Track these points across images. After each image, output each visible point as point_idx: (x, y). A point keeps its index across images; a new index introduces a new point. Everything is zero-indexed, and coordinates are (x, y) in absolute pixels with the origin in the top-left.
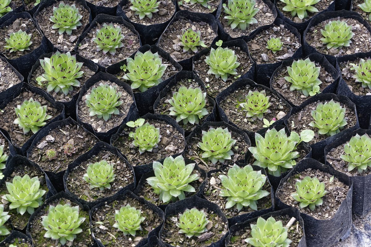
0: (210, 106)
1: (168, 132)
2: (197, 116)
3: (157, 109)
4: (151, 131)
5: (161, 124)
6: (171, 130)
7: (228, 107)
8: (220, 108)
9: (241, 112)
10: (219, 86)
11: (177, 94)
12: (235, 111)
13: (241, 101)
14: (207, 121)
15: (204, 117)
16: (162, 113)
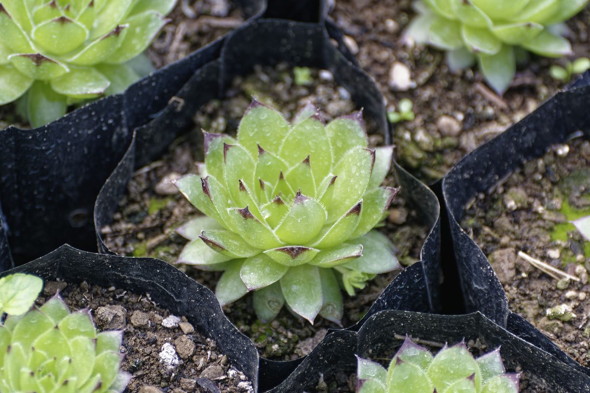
0: (410, 222)
1: (168, 355)
2: (334, 276)
3: (113, 222)
4: (76, 344)
5: (130, 308)
6: (187, 345)
7: (507, 232)
8: (465, 238)
9: (579, 268)
10: (467, 116)
11: (226, 147)
12: (548, 260)
13: (581, 202)
14: (391, 306)
15: (372, 283)
16: (139, 250)
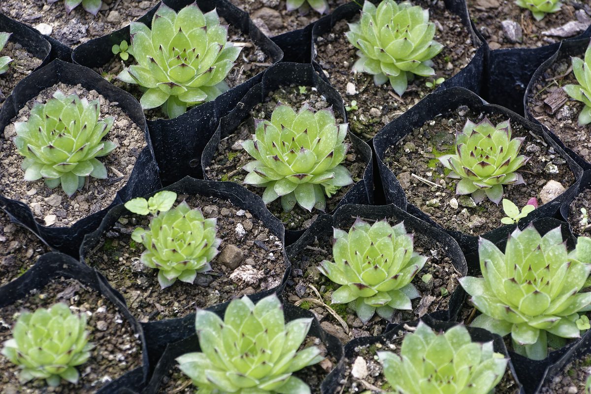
0: (357, 160)
1: (240, 229)
2: (321, 188)
3: (211, 165)
4: (194, 225)
5: (220, 207)
6: (249, 224)
7: (406, 164)
8: (385, 168)
9: (442, 181)
10: (384, 107)
11: (266, 126)
12: (427, 177)
13: (442, 148)
14: (349, 202)
15: (340, 191)
16: (224, 178)
